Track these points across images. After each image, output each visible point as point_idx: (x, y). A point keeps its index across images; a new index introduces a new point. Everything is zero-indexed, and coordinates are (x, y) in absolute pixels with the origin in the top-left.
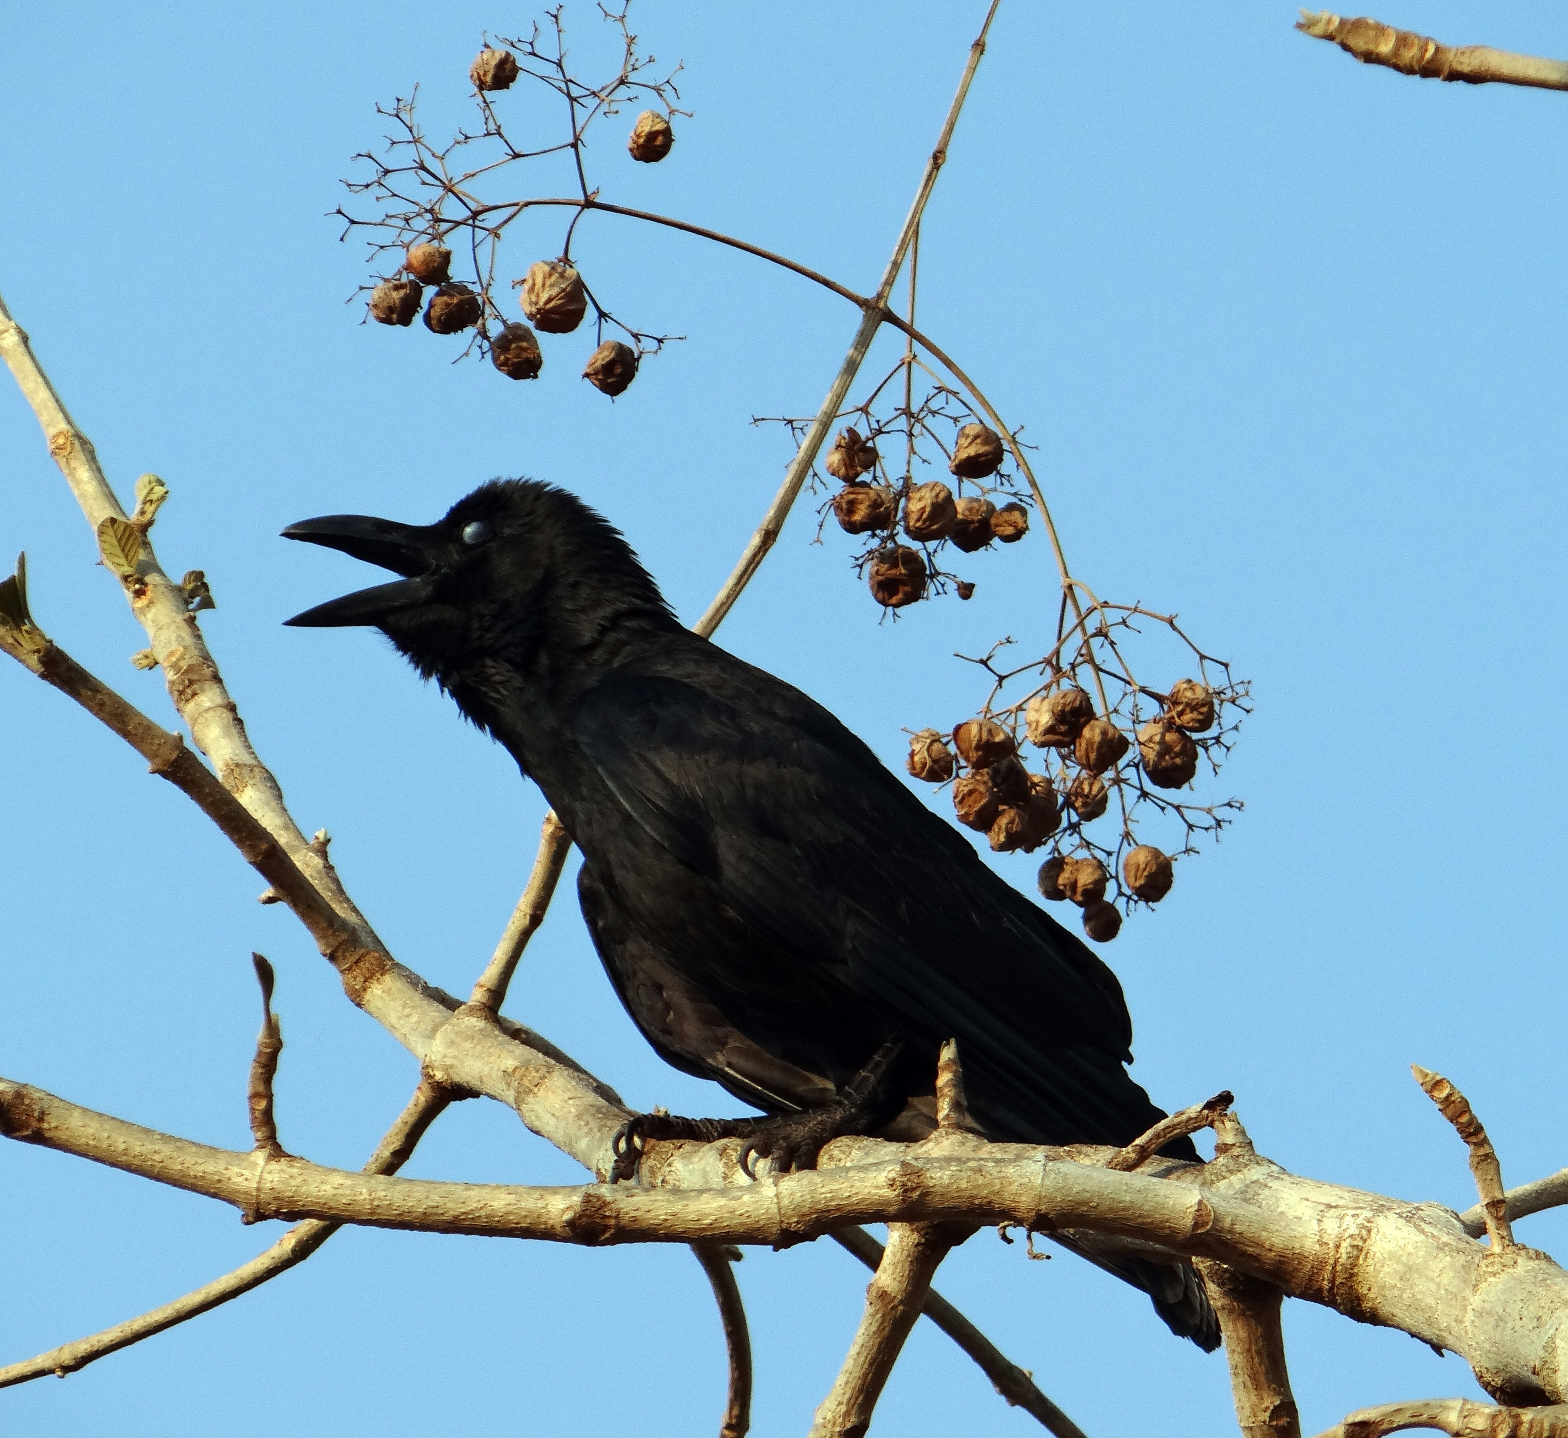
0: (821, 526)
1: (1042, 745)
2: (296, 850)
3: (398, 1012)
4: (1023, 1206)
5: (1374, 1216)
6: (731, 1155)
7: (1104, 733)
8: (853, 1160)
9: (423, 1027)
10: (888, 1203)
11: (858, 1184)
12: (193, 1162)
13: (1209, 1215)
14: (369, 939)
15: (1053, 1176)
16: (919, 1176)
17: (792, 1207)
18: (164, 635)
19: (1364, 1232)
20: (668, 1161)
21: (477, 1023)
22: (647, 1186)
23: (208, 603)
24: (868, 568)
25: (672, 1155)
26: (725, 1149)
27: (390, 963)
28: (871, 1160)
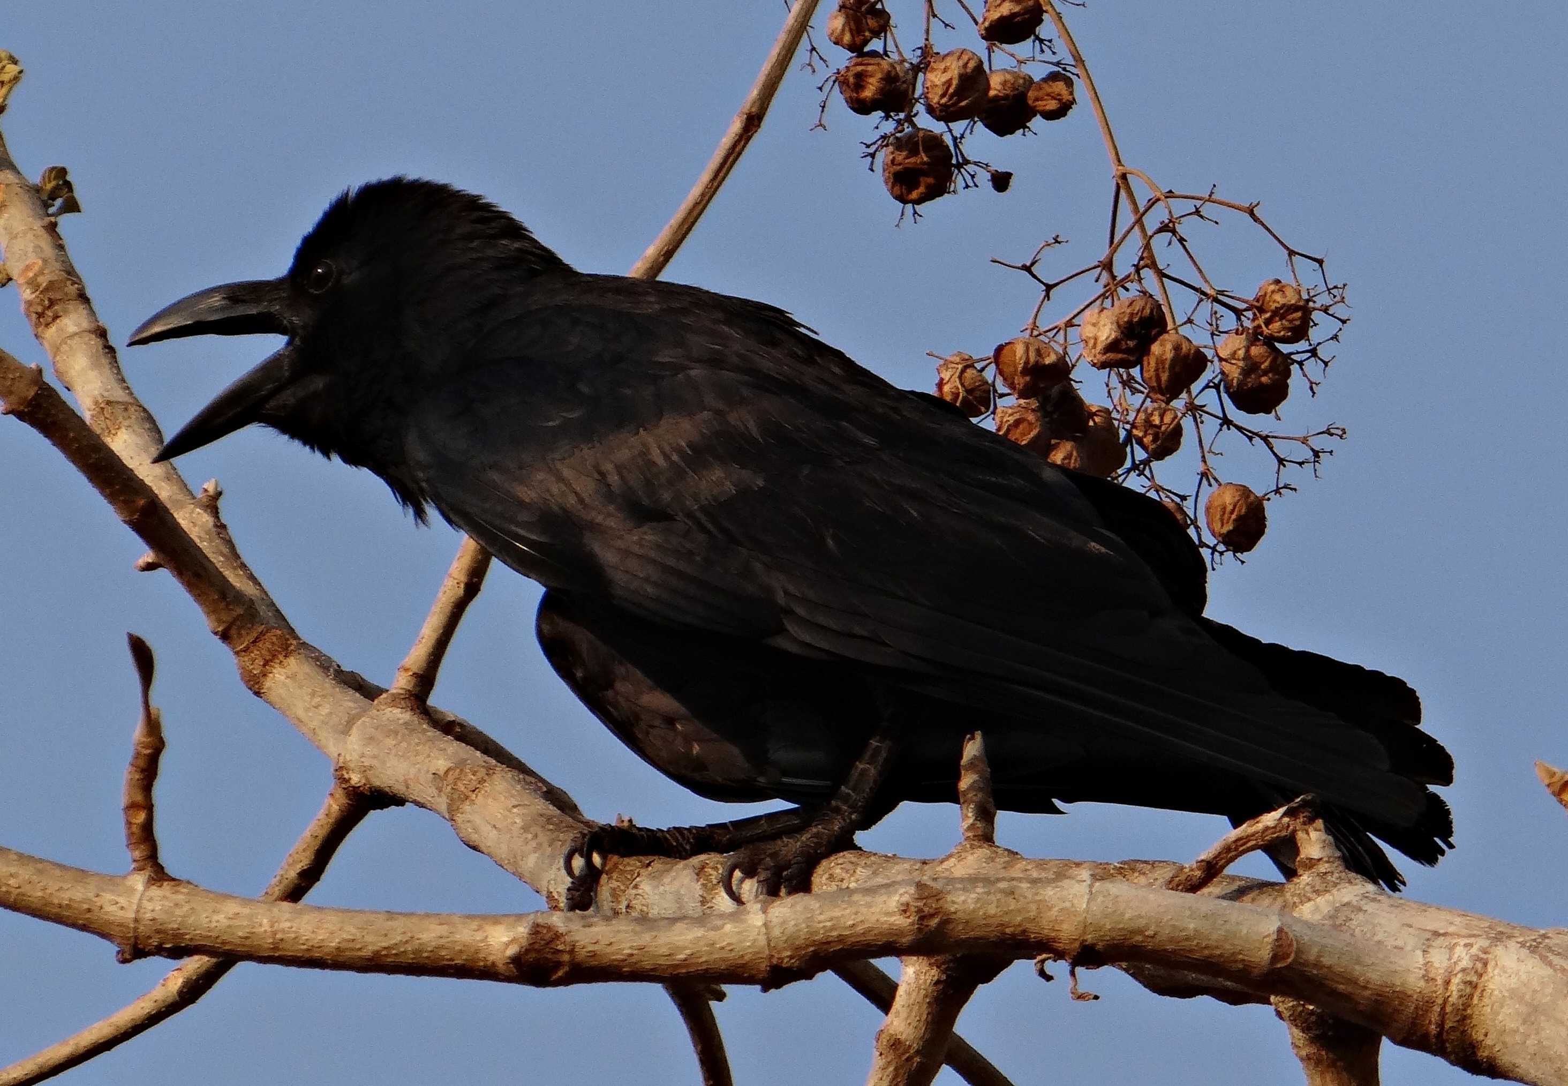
0: (823, 107)
1: (1103, 366)
2: (181, 506)
3: (305, 701)
4: (1064, 936)
5: (1490, 946)
6: (711, 875)
7: (1177, 348)
8: (857, 880)
9: (335, 719)
10: (900, 933)
11: (864, 910)
12: (57, 888)
13: (1290, 945)
14: (270, 614)
15: (1100, 899)
16: (938, 900)
17: (785, 938)
18: (19, 245)
19: (1479, 966)
20: (634, 883)
21: (402, 715)
22: (609, 913)
23: (72, 206)
24: (883, 156)
25: (639, 875)
26: (703, 868)
27: (294, 642)
28: (880, 880)
